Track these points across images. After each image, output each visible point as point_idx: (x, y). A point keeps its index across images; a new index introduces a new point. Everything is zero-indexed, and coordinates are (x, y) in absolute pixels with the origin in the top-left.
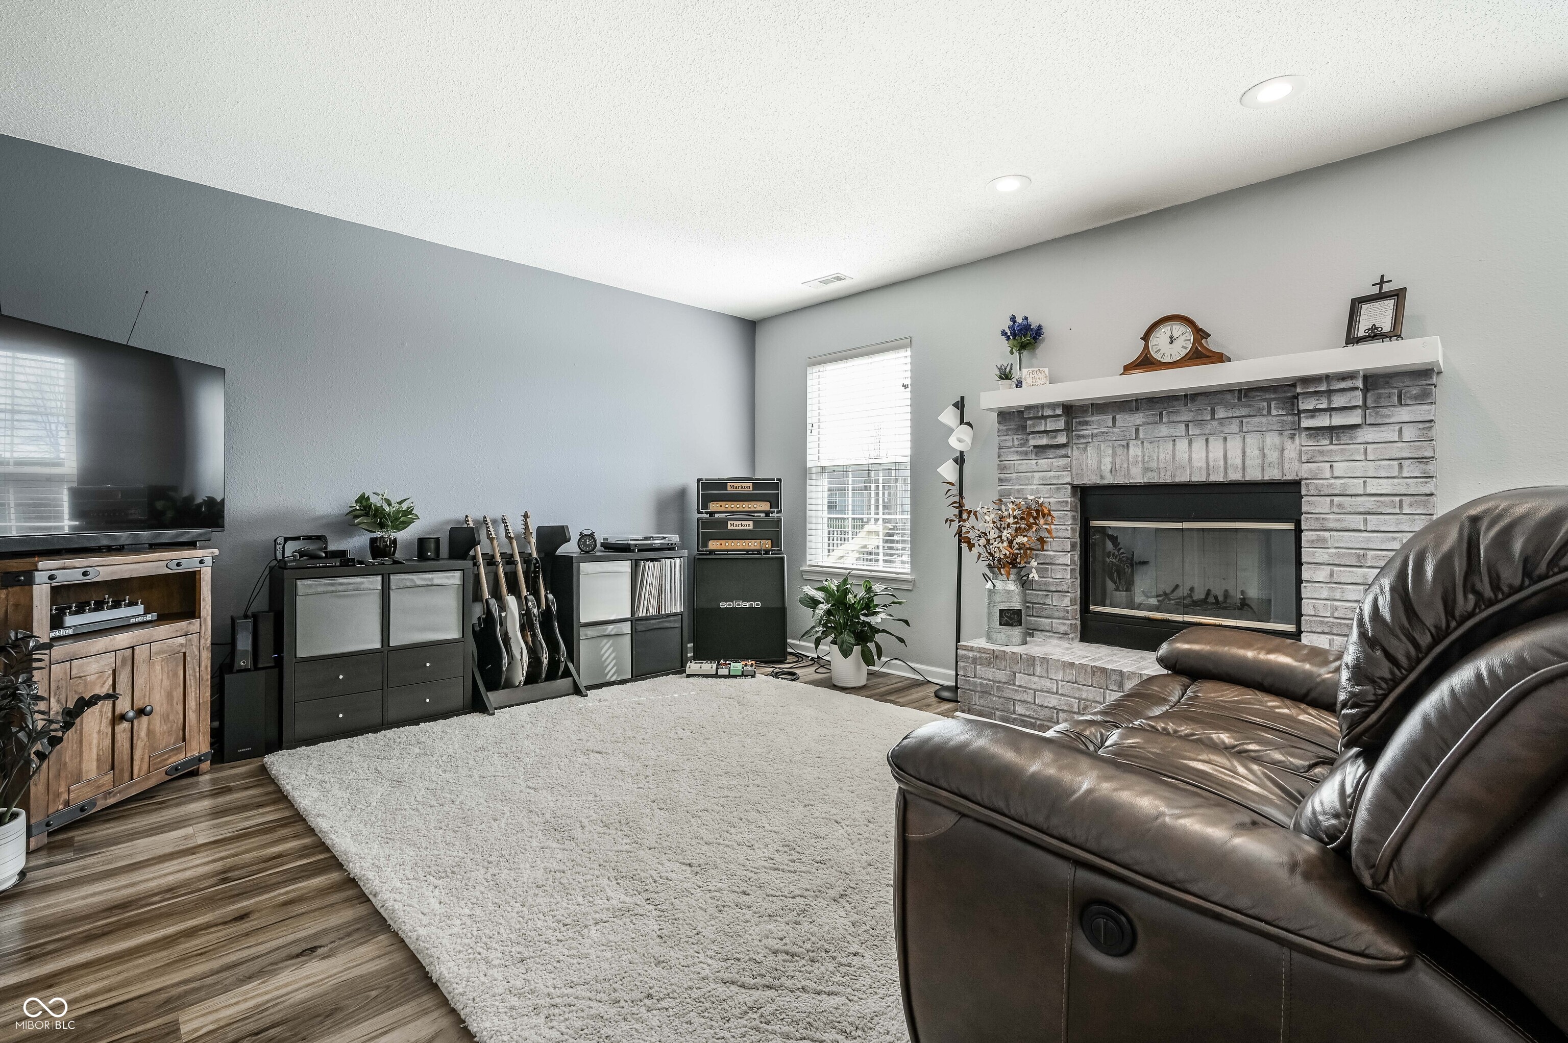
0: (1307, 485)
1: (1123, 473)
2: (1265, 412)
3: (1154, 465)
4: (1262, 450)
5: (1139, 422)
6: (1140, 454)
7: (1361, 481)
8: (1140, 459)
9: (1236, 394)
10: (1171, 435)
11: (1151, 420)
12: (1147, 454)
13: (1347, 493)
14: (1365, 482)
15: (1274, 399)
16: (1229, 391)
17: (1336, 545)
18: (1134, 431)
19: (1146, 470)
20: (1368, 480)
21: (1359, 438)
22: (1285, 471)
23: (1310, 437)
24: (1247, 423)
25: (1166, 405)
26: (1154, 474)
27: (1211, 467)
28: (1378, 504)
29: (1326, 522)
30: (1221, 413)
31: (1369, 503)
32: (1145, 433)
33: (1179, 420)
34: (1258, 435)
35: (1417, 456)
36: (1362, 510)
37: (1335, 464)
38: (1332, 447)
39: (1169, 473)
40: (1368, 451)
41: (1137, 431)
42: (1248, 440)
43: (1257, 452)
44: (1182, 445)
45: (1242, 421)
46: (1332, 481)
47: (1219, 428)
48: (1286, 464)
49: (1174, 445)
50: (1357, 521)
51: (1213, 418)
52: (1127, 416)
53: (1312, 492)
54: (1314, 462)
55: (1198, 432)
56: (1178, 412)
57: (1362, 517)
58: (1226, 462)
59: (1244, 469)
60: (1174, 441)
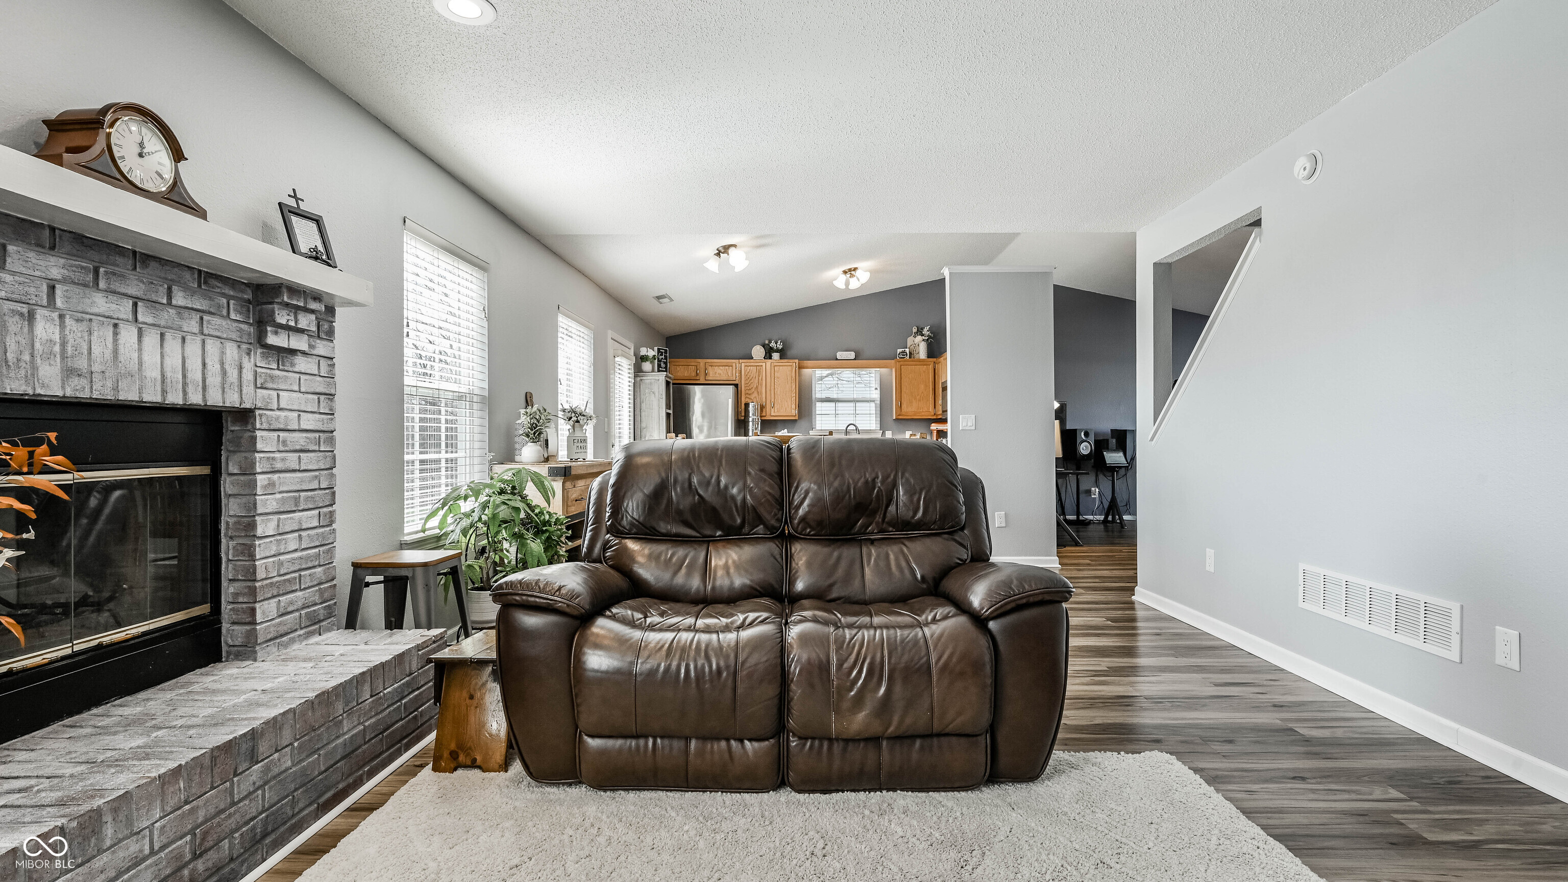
0: (261, 415)
1: (23, 372)
2: (225, 312)
3: (82, 364)
4: (222, 364)
5: (55, 273)
6: (57, 337)
7: (295, 414)
8: (57, 348)
9: (196, 276)
10: (111, 314)
11: (77, 276)
12: (71, 342)
13: (289, 428)
14: (299, 416)
15: (233, 298)
16: (188, 267)
17: (282, 489)
18: (45, 288)
19: (69, 372)
20: (301, 413)
21: (297, 366)
22: (243, 397)
23: (264, 356)
24: (208, 322)
25: (105, 257)
26: (84, 382)
27: (169, 380)
28: (308, 440)
29: (274, 463)
30: (180, 299)
31: (299, 440)
32: (67, 298)
33: (123, 290)
34: (218, 342)
35: (327, 392)
36: (298, 447)
37: (281, 393)
38: (277, 373)
39: (109, 384)
40: (302, 381)
41: (52, 289)
42: (208, 347)
43: (218, 366)
44: (128, 335)
45: (202, 318)
46: (278, 413)
47: (178, 322)
48: (245, 387)
49: (116, 334)
50: (292, 460)
51: (169, 303)
52: (31, 254)
53: (265, 426)
54: (266, 388)
55: (150, 320)
56: (123, 277)
57: (297, 455)
58: (184, 376)
59: (204, 388)
60: (116, 326)
